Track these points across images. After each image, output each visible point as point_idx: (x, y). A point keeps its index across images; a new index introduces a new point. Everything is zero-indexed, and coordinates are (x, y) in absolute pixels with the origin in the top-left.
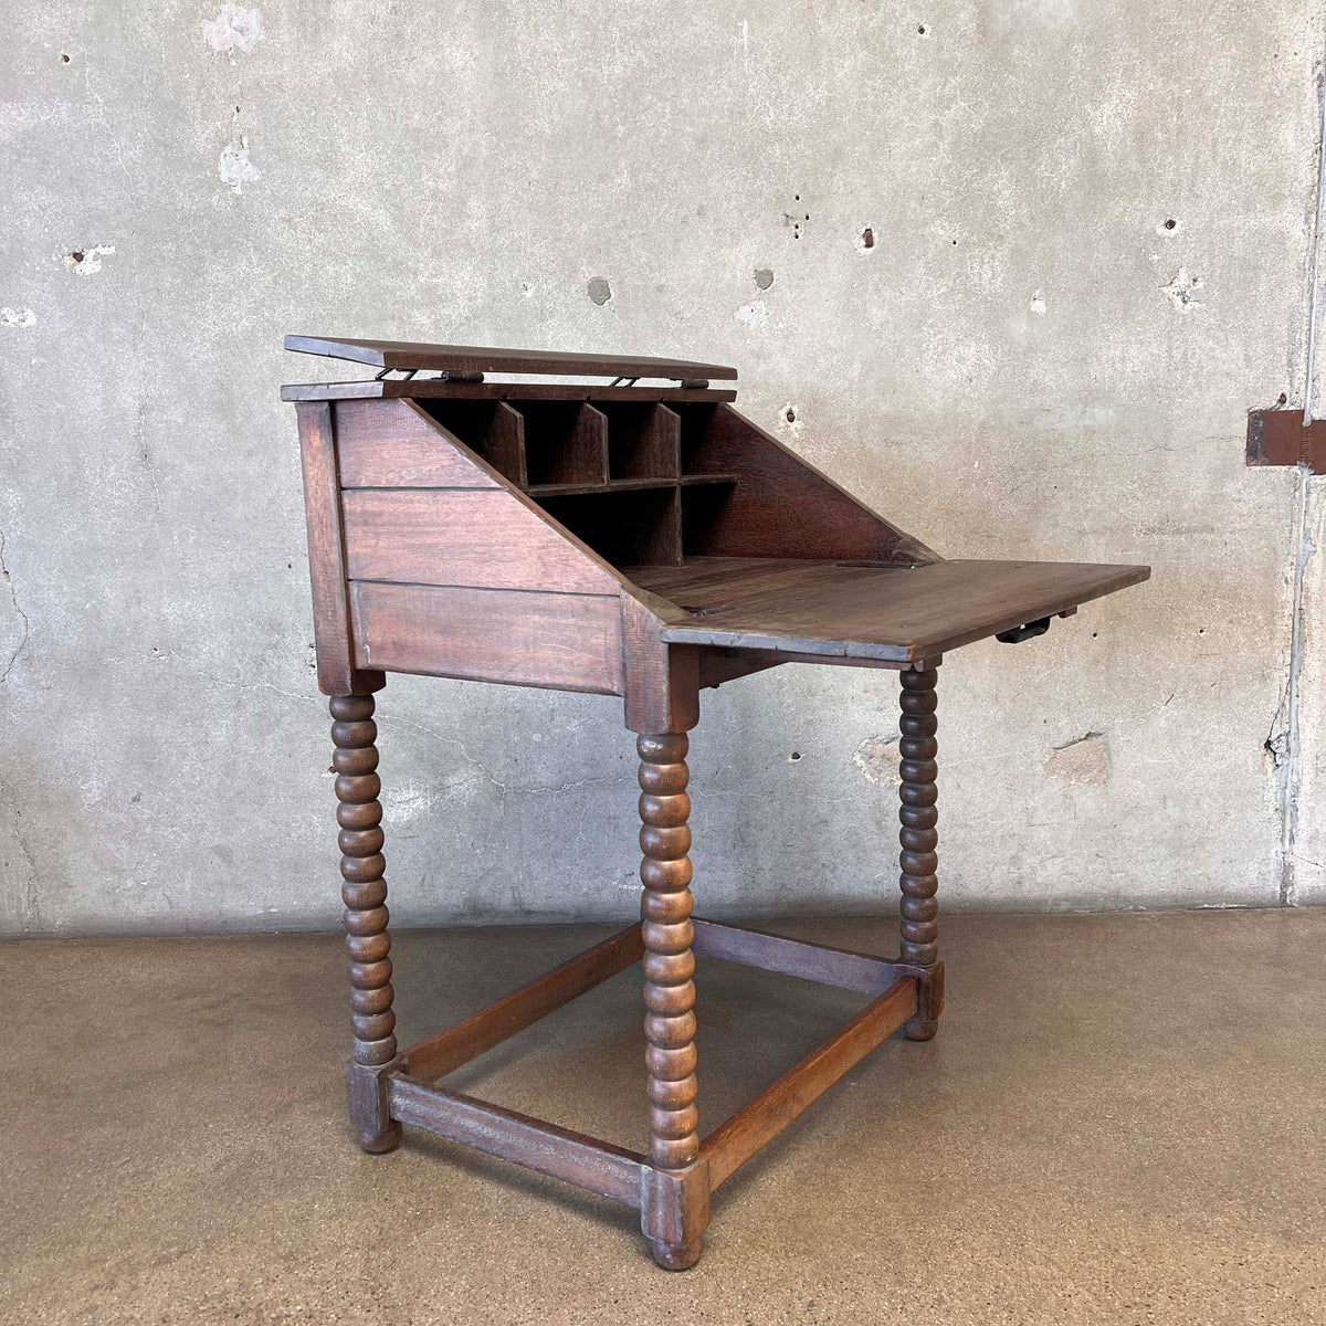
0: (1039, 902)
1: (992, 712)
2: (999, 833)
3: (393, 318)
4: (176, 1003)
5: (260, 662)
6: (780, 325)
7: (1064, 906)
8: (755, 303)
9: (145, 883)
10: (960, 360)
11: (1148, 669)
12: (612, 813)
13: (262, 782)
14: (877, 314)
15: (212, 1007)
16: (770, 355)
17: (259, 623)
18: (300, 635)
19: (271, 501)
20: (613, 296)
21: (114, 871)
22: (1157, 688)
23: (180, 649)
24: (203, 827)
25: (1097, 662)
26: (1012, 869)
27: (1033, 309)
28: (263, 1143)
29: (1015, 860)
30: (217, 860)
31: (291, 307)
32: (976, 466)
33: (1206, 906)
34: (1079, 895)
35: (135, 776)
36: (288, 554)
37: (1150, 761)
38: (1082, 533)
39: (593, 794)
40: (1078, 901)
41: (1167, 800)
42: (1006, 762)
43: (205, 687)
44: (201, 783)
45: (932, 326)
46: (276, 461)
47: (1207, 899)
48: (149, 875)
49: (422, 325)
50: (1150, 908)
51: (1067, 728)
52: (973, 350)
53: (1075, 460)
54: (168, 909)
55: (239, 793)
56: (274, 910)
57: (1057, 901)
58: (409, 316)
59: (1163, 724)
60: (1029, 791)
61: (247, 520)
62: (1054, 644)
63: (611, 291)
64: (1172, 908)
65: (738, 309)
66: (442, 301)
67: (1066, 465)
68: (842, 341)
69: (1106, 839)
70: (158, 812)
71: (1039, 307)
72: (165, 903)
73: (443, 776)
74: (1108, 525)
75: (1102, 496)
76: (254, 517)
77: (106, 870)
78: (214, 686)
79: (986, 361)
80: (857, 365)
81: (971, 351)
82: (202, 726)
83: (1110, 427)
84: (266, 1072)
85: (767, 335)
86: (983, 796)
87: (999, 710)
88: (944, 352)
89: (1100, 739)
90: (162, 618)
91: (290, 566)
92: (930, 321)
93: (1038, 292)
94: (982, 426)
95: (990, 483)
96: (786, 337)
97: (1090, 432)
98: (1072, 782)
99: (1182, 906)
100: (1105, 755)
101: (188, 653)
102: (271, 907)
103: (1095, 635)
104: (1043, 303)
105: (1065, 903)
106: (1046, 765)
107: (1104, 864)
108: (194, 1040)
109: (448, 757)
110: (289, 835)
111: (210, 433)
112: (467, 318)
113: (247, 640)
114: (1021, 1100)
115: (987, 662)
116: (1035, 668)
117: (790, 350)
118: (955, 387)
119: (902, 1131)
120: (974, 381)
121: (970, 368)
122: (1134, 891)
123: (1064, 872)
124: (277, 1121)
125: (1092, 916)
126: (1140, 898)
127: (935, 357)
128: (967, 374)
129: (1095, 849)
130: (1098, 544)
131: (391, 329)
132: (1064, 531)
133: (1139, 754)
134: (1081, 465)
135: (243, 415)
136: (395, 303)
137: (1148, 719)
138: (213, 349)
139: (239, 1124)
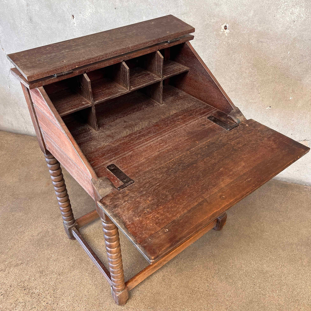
7: (284, 180)
10: (292, 13)
16: (221, 4)
19: (66, 38)
28: (50, 228)
32: (289, 53)
34: (289, 179)
40: (289, 180)
51: (298, 137)
52: (298, 10)
62: (301, 113)
69: (302, 167)
79: (302, 15)
80: (252, 12)
81: (297, 10)
87: (278, 129)
88: (286, 10)
89: (308, 142)
94: (294, 39)
95: (292, 60)
107: (299, 173)
111: (47, 14)
114: (233, 263)
115: (277, 115)
116: (293, 119)
117: (228, 3)
118: (288, 24)
119: (196, 267)
120: (296, 22)
121: (295, 17)
122: (306, 181)
123: (287, 172)
124: (56, 220)
125: (291, 185)
126: (308, 183)
127: (283, 11)
128: (293, 19)
129: (298, 169)
135: (55, 10)
139: (47, 219)
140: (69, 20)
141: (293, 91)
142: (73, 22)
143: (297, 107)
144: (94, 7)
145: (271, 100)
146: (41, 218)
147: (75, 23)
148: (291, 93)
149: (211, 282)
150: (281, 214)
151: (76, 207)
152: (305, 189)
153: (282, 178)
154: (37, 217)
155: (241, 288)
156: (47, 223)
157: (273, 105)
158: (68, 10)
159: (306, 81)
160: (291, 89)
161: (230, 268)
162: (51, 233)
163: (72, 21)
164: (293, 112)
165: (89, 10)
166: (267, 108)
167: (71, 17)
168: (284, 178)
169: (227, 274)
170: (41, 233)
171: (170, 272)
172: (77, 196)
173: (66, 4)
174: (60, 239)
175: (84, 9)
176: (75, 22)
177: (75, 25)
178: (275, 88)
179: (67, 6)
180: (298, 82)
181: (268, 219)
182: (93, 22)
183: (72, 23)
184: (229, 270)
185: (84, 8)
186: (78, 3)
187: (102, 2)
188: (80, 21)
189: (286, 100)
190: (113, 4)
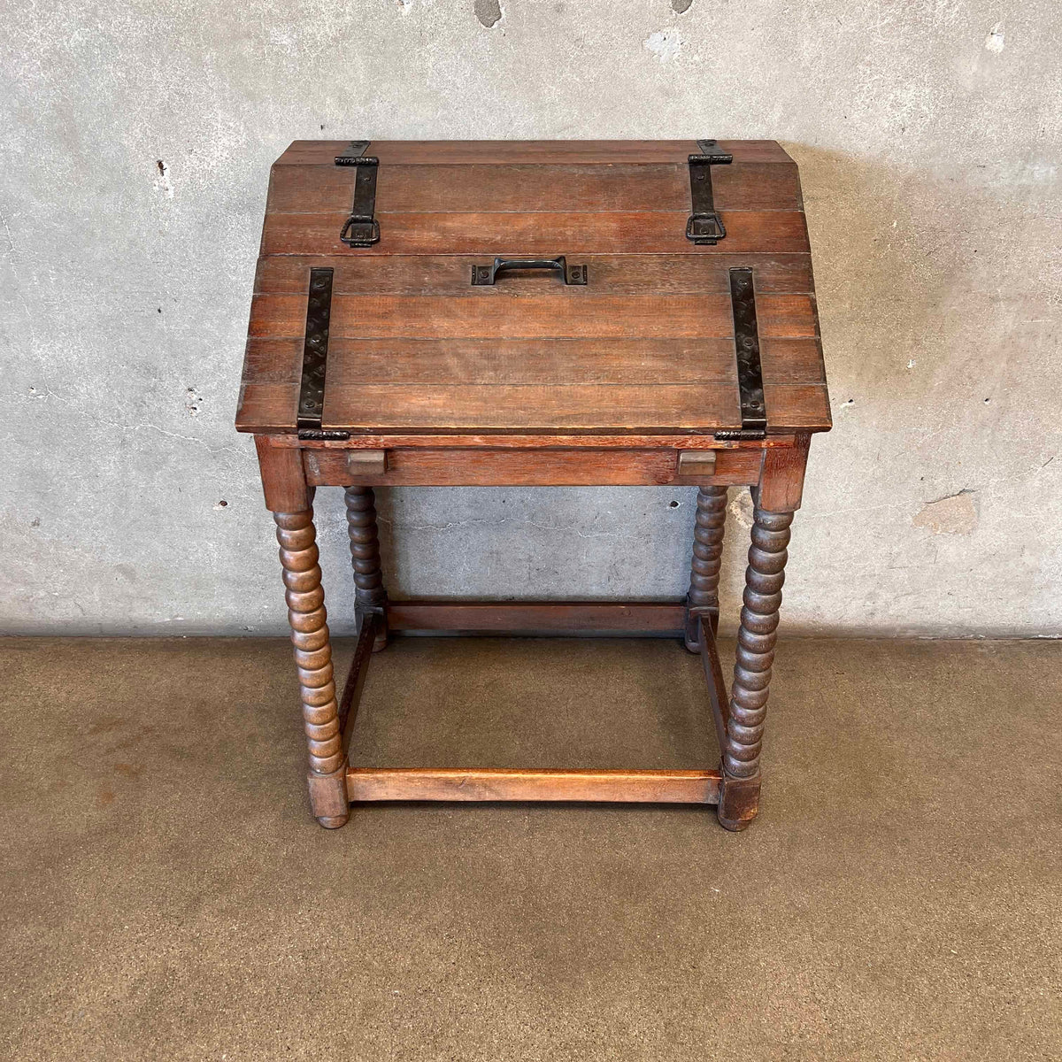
0: (890, 630)
1: (871, 470)
2: (861, 573)
3: (248, 36)
4: (92, 739)
5: (139, 404)
7: (911, 633)
8: (668, 29)
9: (56, 594)
10: (896, 105)
11: (1033, 434)
12: (494, 549)
13: (155, 512)
14: (808, 48)
16: (681, 92)
17: (134, 367)
18: (177, 379)
19: (132, 243)
20: (503, 16)
21: (26, 583)
22: (1038, 451)
23: (57, 389)
24: (103, 549)
25: (984, 425)
26: (868, 603)
27: (988, 47)
28: (174, 957)
29: (871, 596)
30: (121, 577)
31: (129, 20)
32: (895, 225)
33: (1040, 636)
34: (926, 625)
35: (31, 503)
36: (156, 299)
37: (1015, 515)
38: (994, 299)
39: (476, 532)
40: (924, 630)
41: (1026, 550)
42: (878, 513)
43: (87, 426)
44: (96, 512)
45: (869, 64)
46: (133, 200)
47: (1043, 631)
48: (59, 587)
49: (283, 46)
50: (989, 637)
51: (942, 484)
52: (911, 94)
53: (1002, 222)
54: (81, 615)
55: (134, 522)
56: (180, 619)
57: (905, 629)
58: (267, 34)
59: (1037, 483)
60: (896, 539)
61: (109, 262)
62: (944, 408)
63: (502, 10)
64: (1008, 637)
65: (648, 37)
66: (305, 17)
67: (991, 228)
68: (764, 78)
69: (960, 580)
70: (59, 536)
71: (996, 43)
72: (79, 611)
73: (332, 512)
74: (1023, 292)
75: (1023, 261)
76: (116, 259)
77: (16, 582)
78: (97, 425)
79: (924, 108)
80: (778, 108)
81: (908, 95)
82: (90, 461)
83: (1047, 187)
84: (177, 847)
85: (680, 68)
86: (851, 542)
87: (879, 467)
88: (878, 96)
89: (972, 495)
90: (34, 359)
91: (159, 311)
92: (868, 58)
93: (998, 26)
94: (908, 183)
95: (906, 245)
96: (702, 72)
97: (1025, 192)
98: (938, 532)
99: (1018, 636)
100: (974, 509)
101: (66, 393)
102: (177, 616)
103: (986, 400)
104: (1001, 40)
105: (912, 630)
106: (915, 518)
107: (954, 600)
108: (109, 796)
110: (187, 558)
111: (56, 165)
112: (335, 39)
113: (124, 383)
114: (873, 922)
115: (874, 423)
116: (921, 430)
117: (704, 88)
118: (885, 137)
119: (762, 964)
120: (907, 130)
121: (905, 115)
122: (977, 623)
123: (916, 606)
124: (187, 922)
125: (935, 644)
126: (982, 629)
127: (868, 100)
128: (901, 122)
129: (948, 589)
130: (1008, 311)
131: (248, 48)
132: (976, 297)
133: (1007, 510)
134: (1008, 228)
135: (89, 147)
136: (249, 18)
137: (1023, 479)
138: (44, 68)
139: (152, 926)
140: (147, 180)
141: (917, 342)
142: (162, 184)
143: (932, 389)
144: (242, 129)
145: (854, 377)
146: (122, 927)
147: (167, 190)
148: (912, 348)
149: (831, 1002)
150: (947, 739)
151: (250, 858)
152: (980, 650)
153: (905, 628)
154: (107, 928)
155: (935, 999)
156: (154, 938)
157: (860, 395)
158: (139, 145)
159: (951, 305)
160: (910, 334)
161: (872, 940)
162: (183, 974)
163: (157, 183)
164: (920, 408)
165: (224, 140)
166: (842, 407)
167: (154, 169)
168: (911, 628)
169: (870, 965)
170: (142, 981)
171: (685, 1004)
172: (240, 817)
173: (135, 124)
174: (229, 989)
175: (203, 138)
176: (167, 185)
177: (171, 194)
178: (862, 339)
179: (138, 131)
180: (929, 310)
181: (916, 761)
182: (237, 181)
183: (156, 188)
184: (872, 949)
185: (204, 134)
186: (180, 119)
187: (271, 108)
188: (188, 180)
189: (898, 372)
190: (314, 113)
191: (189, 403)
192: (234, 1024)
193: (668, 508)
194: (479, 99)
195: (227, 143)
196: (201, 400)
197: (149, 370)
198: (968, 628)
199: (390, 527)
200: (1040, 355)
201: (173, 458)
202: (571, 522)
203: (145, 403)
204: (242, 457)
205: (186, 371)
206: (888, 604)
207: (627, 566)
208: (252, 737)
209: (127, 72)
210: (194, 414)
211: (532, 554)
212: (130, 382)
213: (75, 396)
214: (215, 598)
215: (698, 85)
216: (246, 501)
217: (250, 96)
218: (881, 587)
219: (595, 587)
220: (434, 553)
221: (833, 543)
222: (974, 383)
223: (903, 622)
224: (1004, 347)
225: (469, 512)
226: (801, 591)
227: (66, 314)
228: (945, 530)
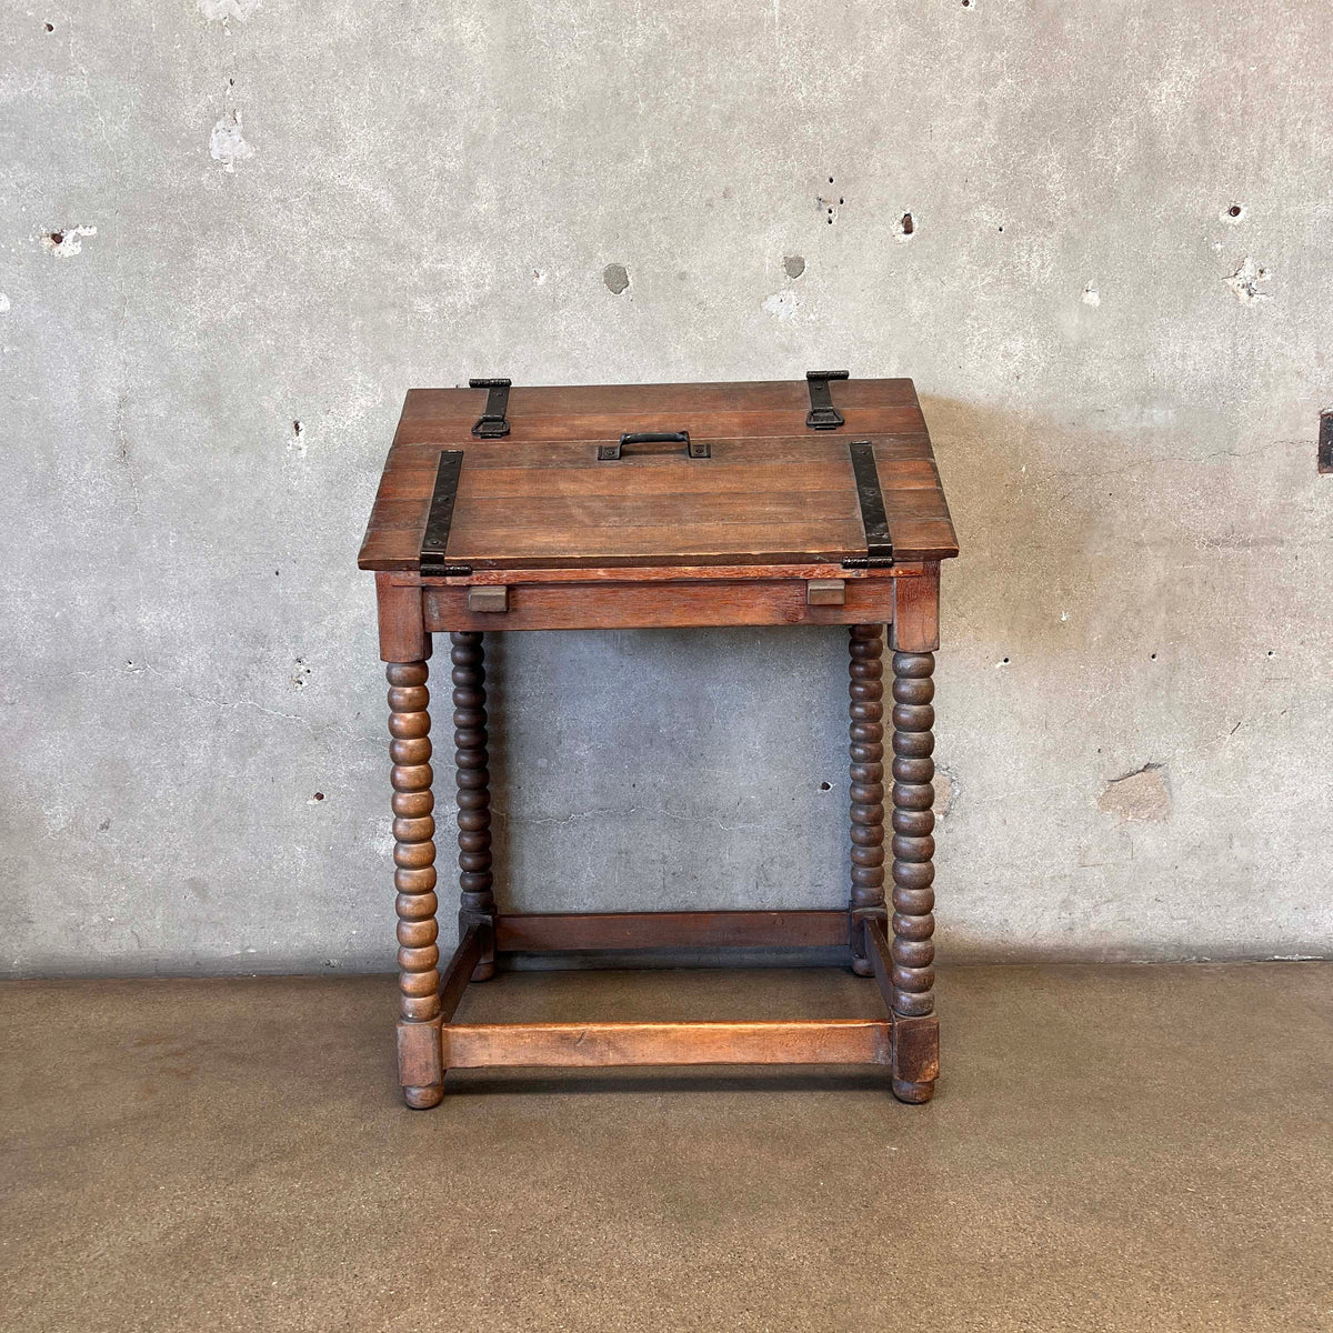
0: (1095, 951)
1: (1041, 740)
2: (1050, 873)
3: (393, 305)
4: (136, 1050)
5: (241, 678)
6: (812, 316)
7: (1121, 956)
8: (784, 292)
9: (112, 920)
10: (1007, 355)
11: (1212, 694)
12: (623, 848)
13: (242, 809)
14: (917, 306)
15: (178, 1054)
17: (242, 635)
18: (287, 648)
19: (259, 502)
20: (631, 284)
21: (80, 905)
22: (1222, 715)
23: (156, 662)
24: (176, 858)
25: (1156, 685)
26: (1063, 914)
27: (1085, 301)
28: (219, 1209)
29: (1066, 904)
30: (191, 894)
31: (284, 294)
32: (1024, 469)
33: (1277, 957)
34: (1136, 944)
35: (104, 801)
36: (275, 560)
37: (1214, 794)
38: (1140, 545)
39: (603, 826)
40: (1135, 950)
41: (1234, 840)
42: (1057, 795)
43: (183, 705)
44: (175, 809)
45: (976, 319)
46: (265, 460)
47: (1278, 950)
48: (117, 909)
49: (425, 314)
50: (1215, 959)
51: (1125, 758)
52: (1020, 346)
53: (1132, 465)
54: (136, 948)
55: (216, 821)
56: (252, 951)
57: (1113, 950)
58: (411, 304)
59: (1229, 755)
60: (1082, 827)
61: (232, 522)
62: (1109, 666)
63: (630, 279)
64: (1239, 959)
65: (766, 299)
66: (447, 288)
67: (1122, 470)
68: (878, 333)
69: (1166, 881)
70: (128, 841)
71: (1092, 299)
72: (134, 942)
74: (1168, 536)
75: (1161, 504)
76: (239, 519)
77: (70, 904)
78: (193, 703)
79: (1035, 357)
81: (1018, 345)
82: (178, 747)
83: (1169, 429)
84: (230, 1127)
85: (798, 327)
86: (1031, 833)
87: (1049, 737)
88: (989, 347)
89: (1160, 771)
90: (138, 628)
91: (277, 573)
92: (973, 314)
93: (1091, 283)
94: (1030, 427)
95: (1038, 489)
96: (818, 329)
97: (1148, 435)
98: (1129, 819)
99: (1251, 958)
100: (1165, 789)
101: (165, 666)
102: (248, 947)
103: (1153, 657)
104: (1096, 296)
105: (1122, 952)
106: (1100, 800)
107: (1163, 909)
108: (152, 1091)
109: (446, 783)
110: (270, 868)
111: (195, 428)
112: (473, 307)
113: (228, 654)
114: (1088, 1169)
115: (1035, 685)
116: (1088, 692)
118: (1001, 385)
120: (1022, 378)
121: (1017, 364)
122: (1196, 940)
123: (1121, 917)
124: (237, 1183)
126: (1204, 948)
127: (980, 352)
128: (1014, 371)
129: (1154, 893)
130: (1156, 557)
131: (391, 317)
132: (1120, 542)
133: (1203, 788)
134: (1139, 471)
135: (230, 409)
136: (396, 290)
137: (1212, 749)
138: (199, 338)
139: (194, 1187)
140: (281, 440)
141: (1066, 592)
142: (296, 444)
143: (1091, 644)
144: (380, 389)
145: (1006, 632)
147: (300, 449)
148: (1062, 598)
149: (1039, 1230)
154: (138, 1189)
155: (1171, 1226)
156: (196, 1195)
157: (1014, 653)
158: (278, 407)
159: (1096, 551)
160: (1058, 585)
161: (1088, 1183)
162: (229, 1222)
163: (290, 442)
164: (1082, 667)
165: (362, 400)
166: (998, 666)
167: (290, 430)
168: (1120, 949)
169: (1087, 1202)
170: (176, 1228)
172: (309, 1104)
173: (277, 387)
175: (341, 399)
176: (301, 445)
177: (303, 453)
178: (1008, 590)
179: (279, 393)
180: (1074, 557)
182: (370, 440)
183: (289, 448)
185: (342, 395)
186: (322, 381)
187: (410, 370)
188: (322, 439)
189: (1051, 626)
190: (450, 373)
191: (295, 675)
192: (288, 1258)
193: (819, 791)
194: (608, 358)
195: (364, 404)
196: (309, 671)
197: (259, 638)
198: (1188, 947)
199: (504, 822)
200: (1201, 604)
201: (269, 741)
202: (710, 810)
203: (248, 676)
204: (346, 738)
205: (297, 639)
206: (1087, 916)
207: (776, 868)
208: (328, 1047)
209: (277, 340)
210: (300, 688)
211: (667, 852)
212: (235, 653)
213: (174, 670)
214: (296, 922)
215: (816, 341)
216: (347, 792)
217: (390, 359)
218: (1075, 893)
219: (742, 896)
220: (554, 854)
221: (1012, 833)
222: (1136, 637)
223: (1109, 941)
224: (1160, 596)
225: (593, 800)
226: (982, 899)
227: (180, 579)
228: (1136, 816)
